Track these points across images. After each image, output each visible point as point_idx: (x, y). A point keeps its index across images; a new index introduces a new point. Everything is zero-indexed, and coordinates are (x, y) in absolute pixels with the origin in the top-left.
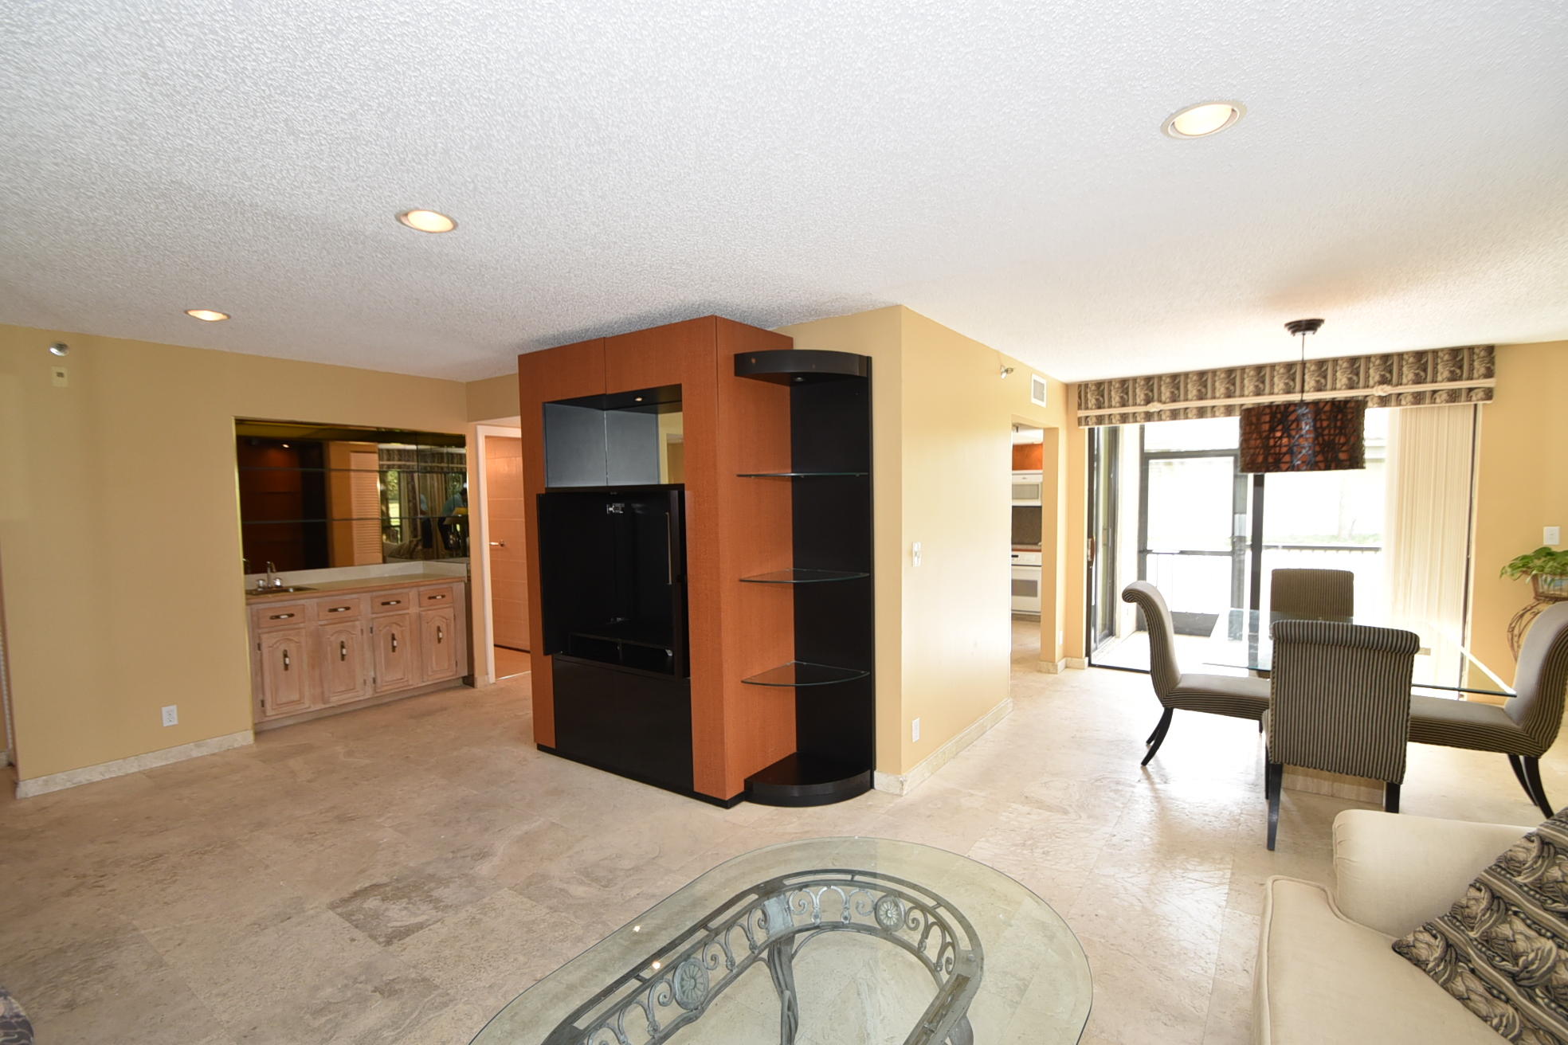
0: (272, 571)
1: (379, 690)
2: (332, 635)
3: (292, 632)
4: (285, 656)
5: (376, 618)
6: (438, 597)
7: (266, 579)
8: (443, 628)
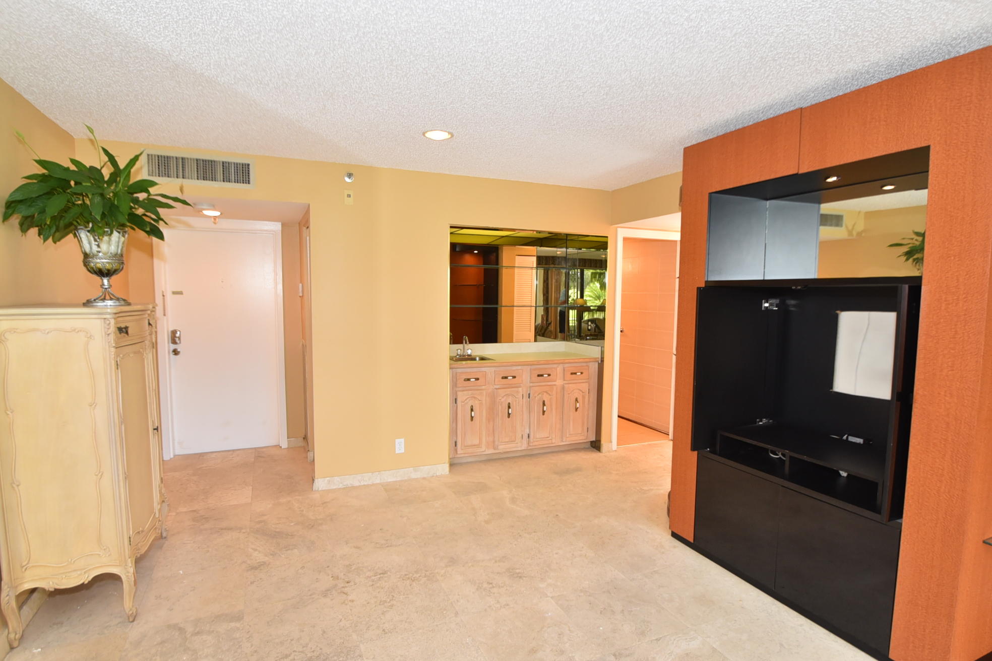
0: (466, 343)
1: (531, 445)
2: (503, 397)
3: (476, 392)
4: (472, 410)
5: (533, 386)
6: (578, 374)
7: (462, 349)
8: (580, 399)
